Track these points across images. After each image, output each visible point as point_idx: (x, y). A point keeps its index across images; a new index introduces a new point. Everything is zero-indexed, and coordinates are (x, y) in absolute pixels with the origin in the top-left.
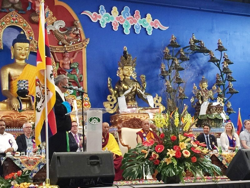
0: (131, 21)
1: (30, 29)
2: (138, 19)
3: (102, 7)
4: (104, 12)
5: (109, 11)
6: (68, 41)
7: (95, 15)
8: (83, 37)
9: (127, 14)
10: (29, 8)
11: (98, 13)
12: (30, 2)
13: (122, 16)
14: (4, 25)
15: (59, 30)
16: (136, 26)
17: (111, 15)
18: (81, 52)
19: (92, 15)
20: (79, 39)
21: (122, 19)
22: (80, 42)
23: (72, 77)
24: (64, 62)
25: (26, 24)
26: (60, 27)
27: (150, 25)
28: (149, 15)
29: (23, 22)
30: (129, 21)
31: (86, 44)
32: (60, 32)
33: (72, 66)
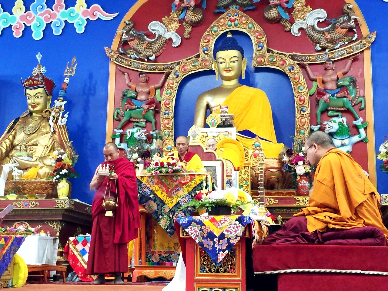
1: (259, 32)
8: (365, 30)
14: (215, 32)
15: (316, 26)
20: (356, 36)
24: (325, 79)
25: (253, 24)
26: (318, 20)
29: (247, 22)
32: (318, 29)
33: (341, 83)
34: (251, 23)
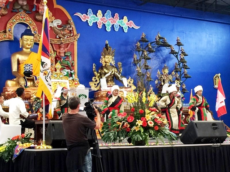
0: (111, 22)
1: (35, 26)
2: (117, 20)
3: (90, 10)
4: (91, 14)
5: (95, 13)
6: (64, 35)
7: (84, 16)
8: (75, 33)
9: (108, 16)
10: (34, 10)
11: (87, 15)
12: (35, 5)
13: (105, 17)
14: (14, 22)
15: (57, 27)
16: (116, 25)
17: (97, 16)
18: (73, 44)
19: (82, 16)
20: (72, 34)
21: (105, 20)
22: (73, 36)
23: (66, 62)
24: (60, 51)
25: (32, 21)
26: (57, 24)
27: (126, 25)
28: (125, 18)
29: (29, 20)
30: (110, 21)
31: (77, 38)
32: (57, 28)
33: (66, 54)
34: (31, 21)
